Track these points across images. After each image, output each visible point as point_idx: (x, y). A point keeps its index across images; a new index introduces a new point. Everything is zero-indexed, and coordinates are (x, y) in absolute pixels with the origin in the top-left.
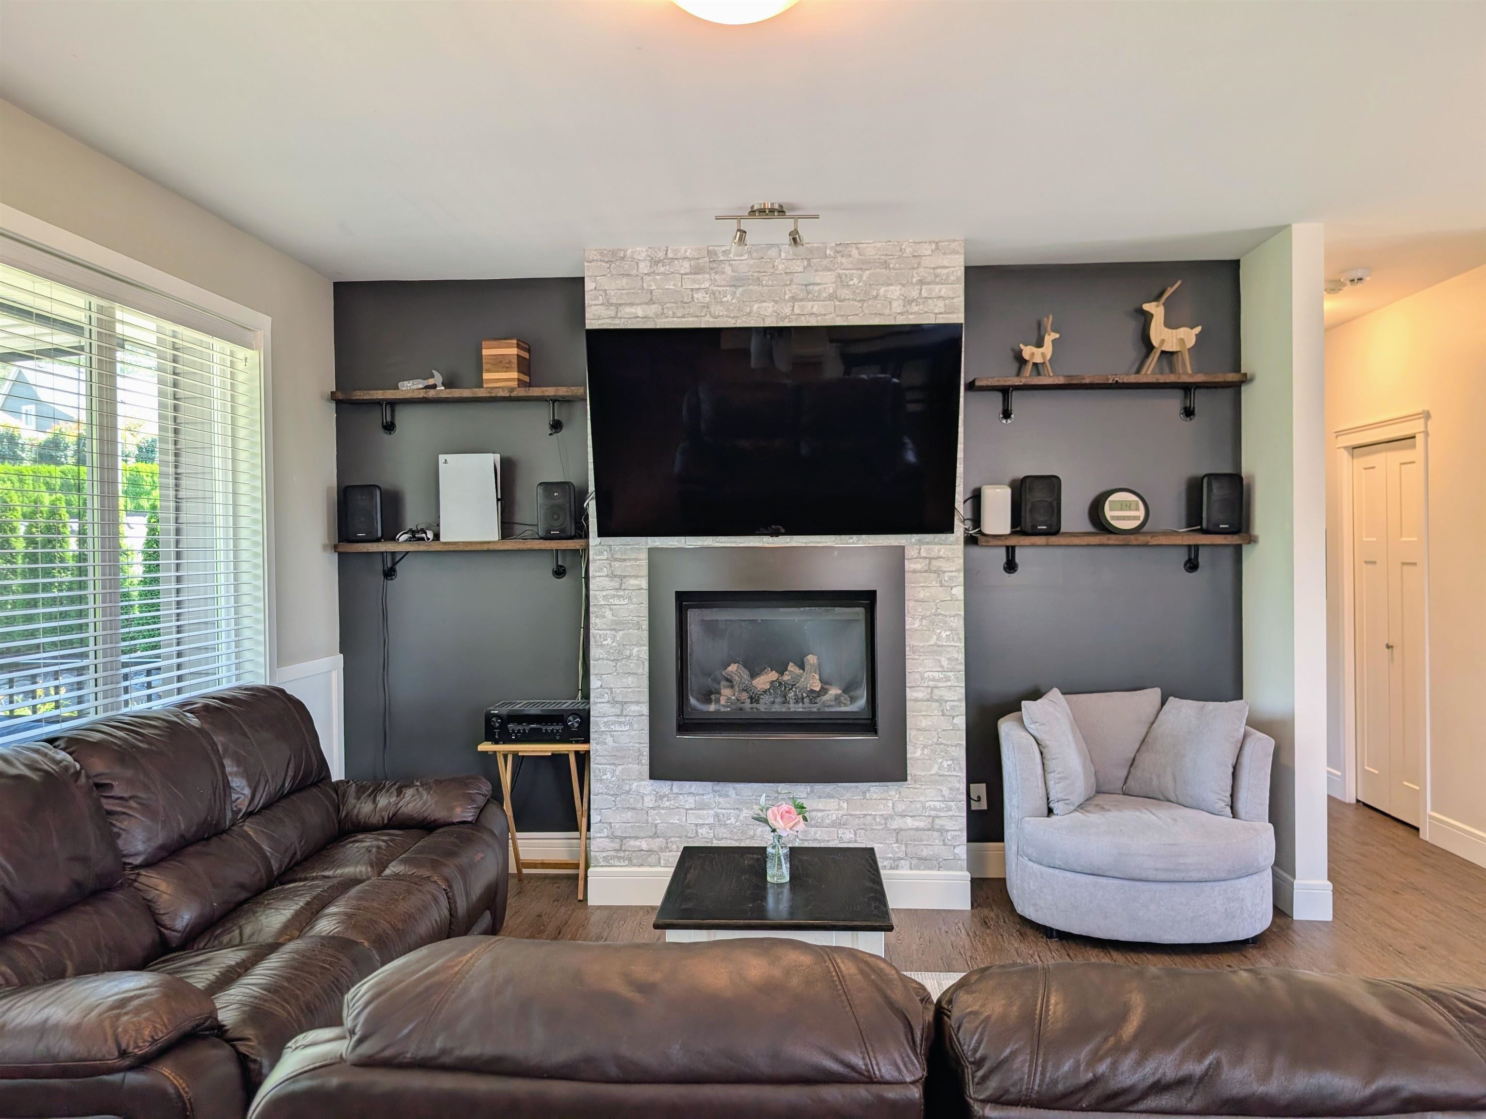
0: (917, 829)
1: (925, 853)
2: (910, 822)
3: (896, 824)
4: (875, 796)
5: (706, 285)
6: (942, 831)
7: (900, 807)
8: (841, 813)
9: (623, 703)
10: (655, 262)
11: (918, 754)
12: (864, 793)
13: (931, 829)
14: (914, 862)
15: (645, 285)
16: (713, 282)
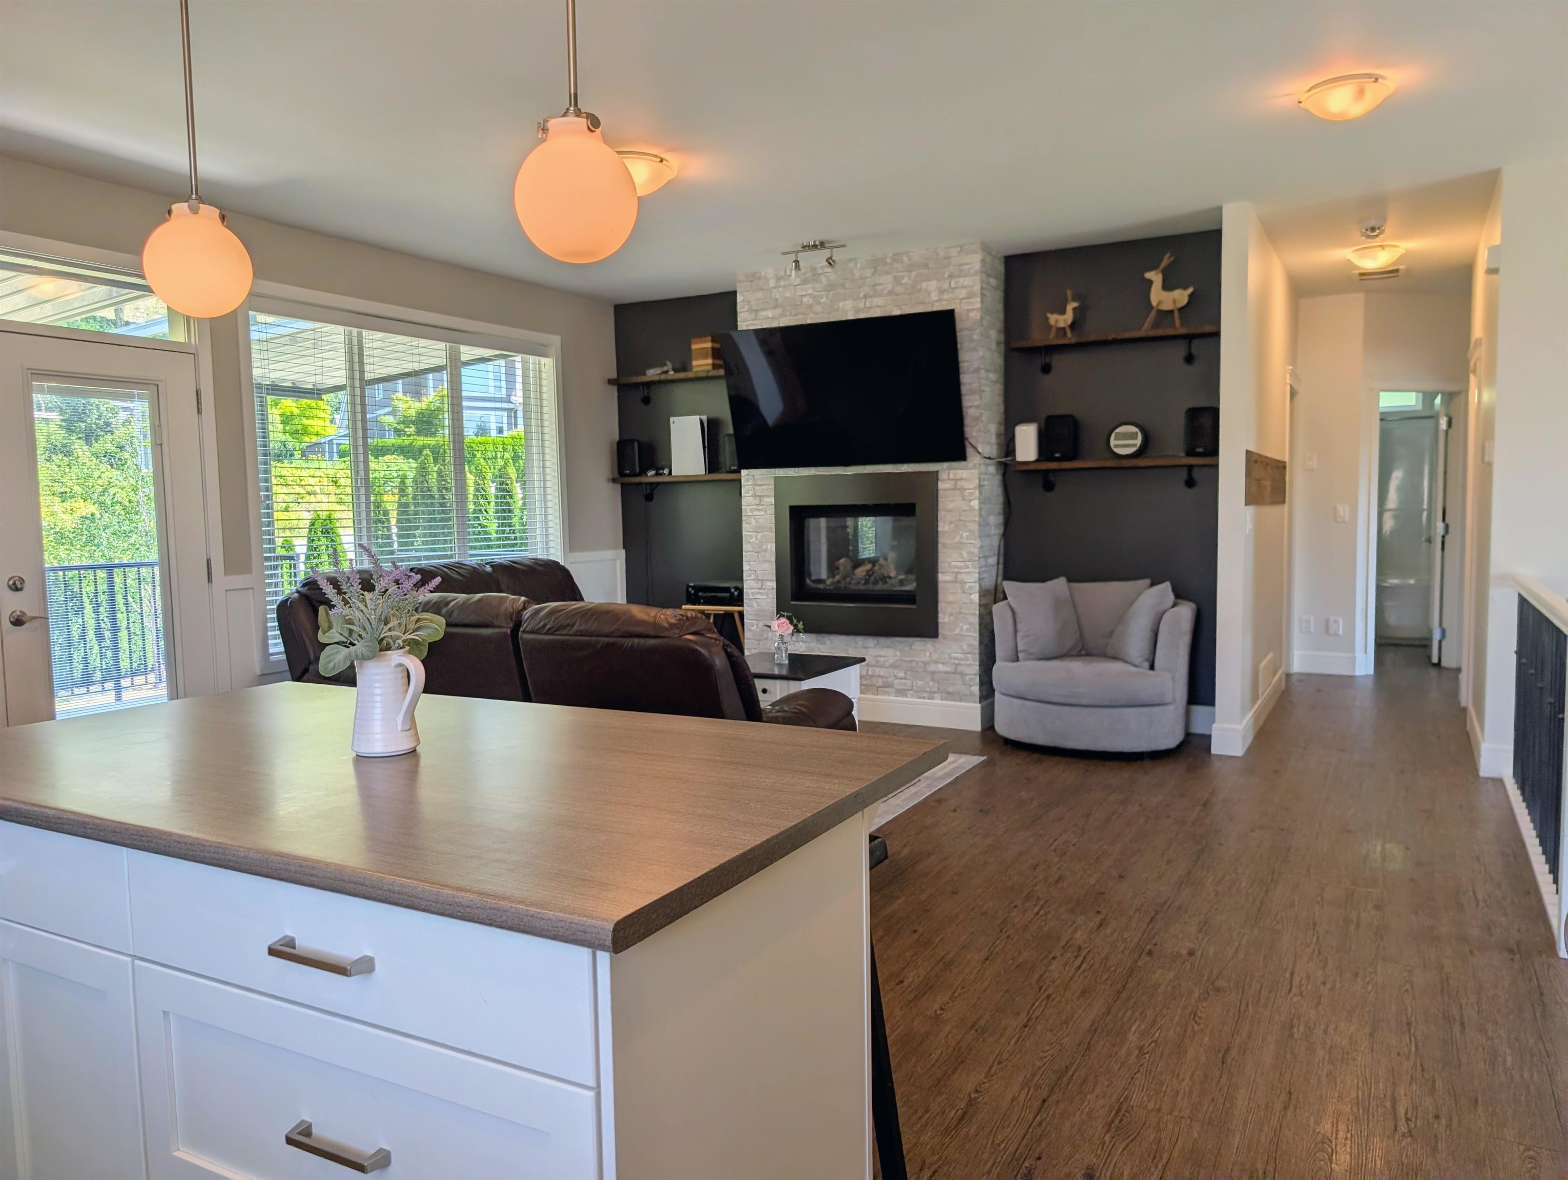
0: (946, 672)
1: (951, 689)
2: (941, 667)
3: (931, 668)
4: (918, 648)
5: (810, 291)
6: (963, 674)
7: (935, 656)
8: (896, 658)
9: (763, 581)
10: (778, 278)
11: (947, 619)
12: (911, 646)
13: (955, 673)
14: (944, 695)
15: (773, 295)
16: (814, 289)
